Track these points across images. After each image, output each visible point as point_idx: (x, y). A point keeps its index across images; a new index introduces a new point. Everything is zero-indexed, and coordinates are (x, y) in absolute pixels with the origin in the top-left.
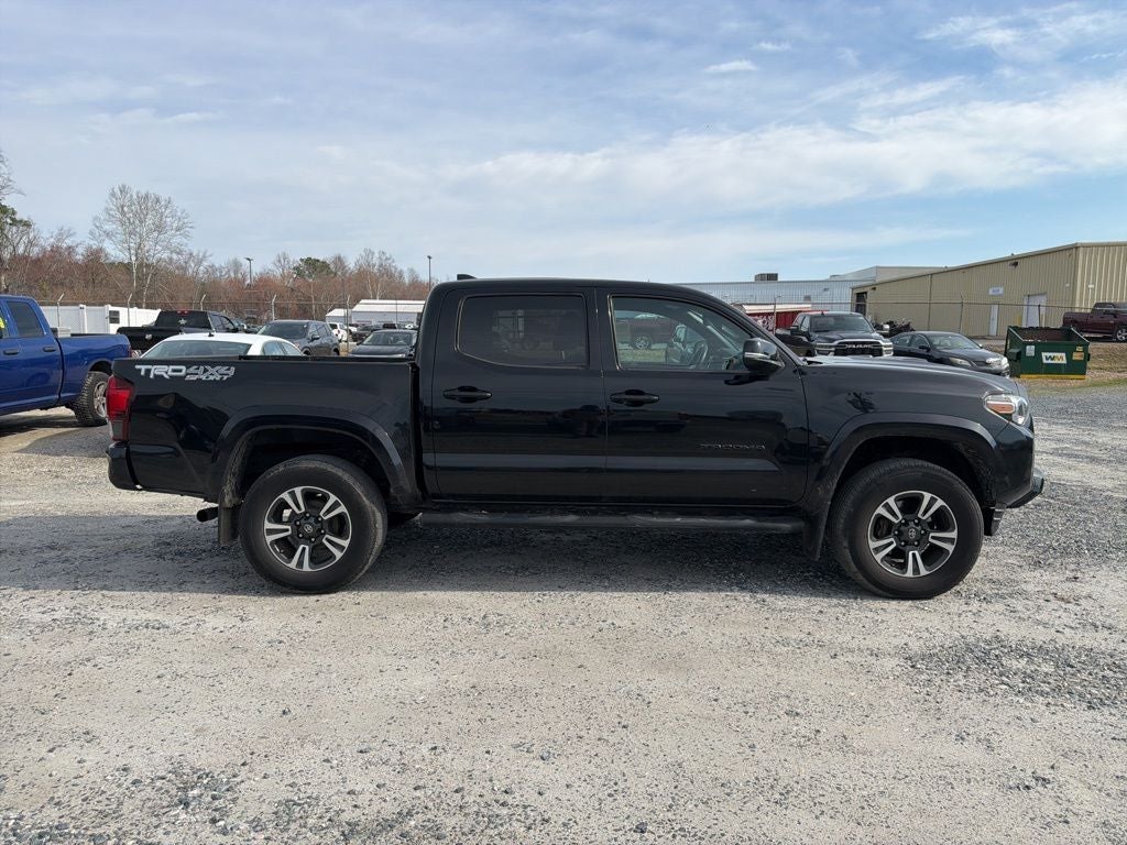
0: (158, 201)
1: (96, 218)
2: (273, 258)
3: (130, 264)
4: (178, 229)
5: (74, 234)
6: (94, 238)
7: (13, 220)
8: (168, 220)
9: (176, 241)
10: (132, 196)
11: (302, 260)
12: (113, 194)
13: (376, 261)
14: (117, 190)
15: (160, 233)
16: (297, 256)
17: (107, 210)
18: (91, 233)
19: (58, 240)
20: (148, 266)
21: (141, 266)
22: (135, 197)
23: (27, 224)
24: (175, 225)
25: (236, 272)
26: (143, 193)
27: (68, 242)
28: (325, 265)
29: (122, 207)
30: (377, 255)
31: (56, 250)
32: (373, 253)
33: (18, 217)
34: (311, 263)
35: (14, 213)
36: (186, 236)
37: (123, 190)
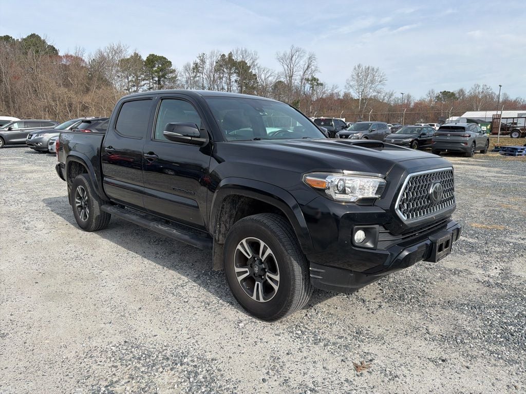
0: (373, 69)
1: (347, 80)
2: (427, 92)
3: (359, 99)
4: (380, 82)
5: (338, 87)
6: (346, 88)
7: (317, 83)
8: (376, 78)
9: (379, 87)
10: (362, 68)
11: (441, 92)
12: (355, 69)
13: (481, 90)
14: (357, 67)
15: (372, 84)
16: (438, 91)
17: (352, 75)
18: (345, 86)
19: (332, 90)
20: (366, 99)
21: (362, 99)
22: (364, 69)
23: (322, 84)
24: (379, 80)
25: (408, 100)
26: (367, 66)
27: (335, 91)
28: (453, 94)
29: (358, 74)
30: (481, 87)
31: (332, 95)
32: (480, 86)
33: (319, 82)
34: (445, 94)
35: (318, 80)
36: (383, 84)
37: (359, 66)
